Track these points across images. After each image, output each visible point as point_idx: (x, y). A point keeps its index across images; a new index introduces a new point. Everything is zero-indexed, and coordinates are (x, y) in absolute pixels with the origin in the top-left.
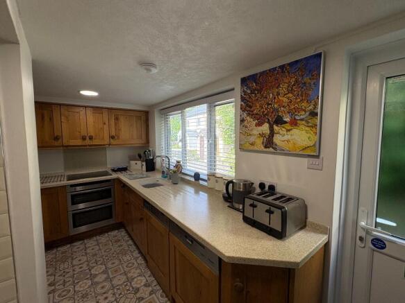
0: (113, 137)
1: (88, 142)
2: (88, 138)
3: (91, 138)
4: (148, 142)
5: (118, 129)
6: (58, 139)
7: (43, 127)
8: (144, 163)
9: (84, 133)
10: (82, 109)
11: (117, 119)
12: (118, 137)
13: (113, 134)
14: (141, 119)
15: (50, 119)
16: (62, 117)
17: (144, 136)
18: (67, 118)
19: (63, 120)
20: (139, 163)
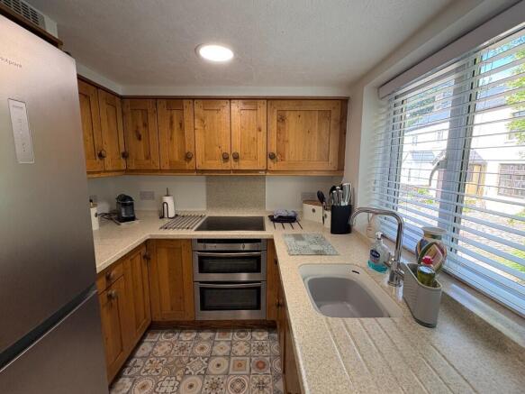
0: (272, 157)
1: (231, 164)
2: (231, 158)
3: (236, 158)
4: (341, 167)
5: (282, 141)
6: (191, 159)
7: (171, 138)
8: (329, 214)
9: (226, 149)
10: (223, 103)
11: (282, 119)
12: (283, 156)
13: (273, 149)
14: (329, 118)
15: (181, 125)
16: (196, 120)
17: (333, 156)
18: (203, 121)
19: (196, 127)
20: (319, 209)
